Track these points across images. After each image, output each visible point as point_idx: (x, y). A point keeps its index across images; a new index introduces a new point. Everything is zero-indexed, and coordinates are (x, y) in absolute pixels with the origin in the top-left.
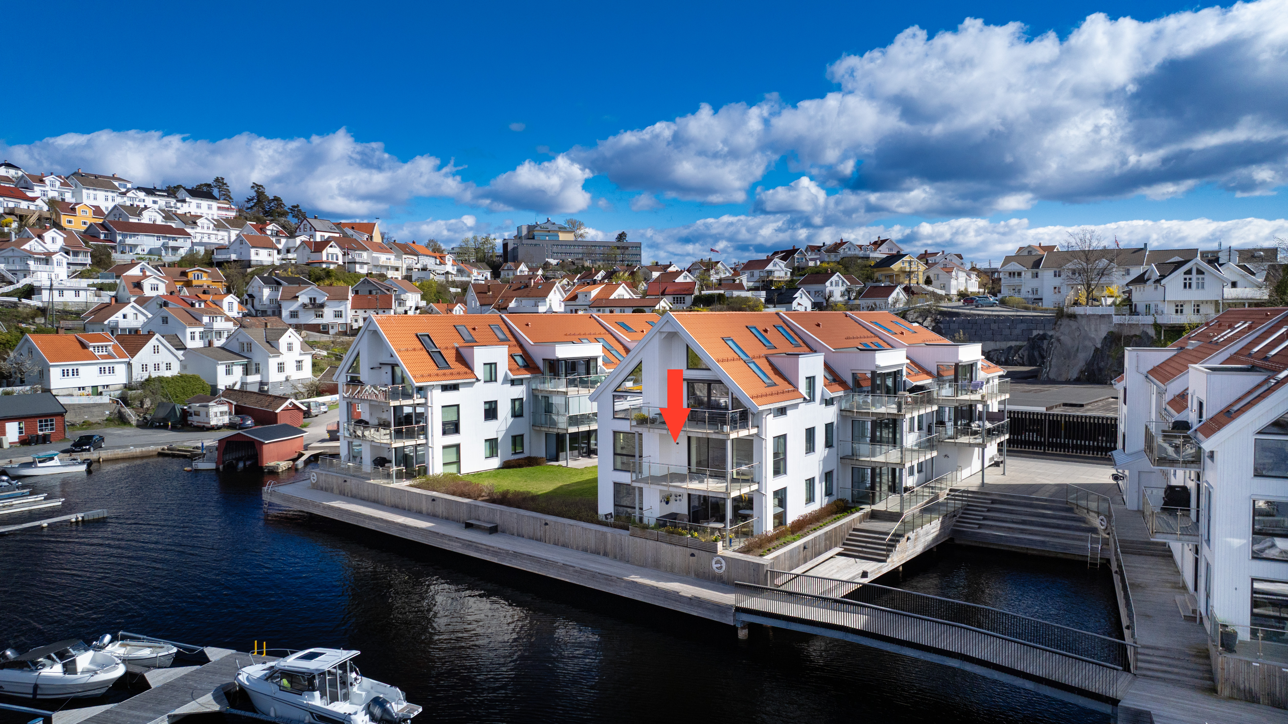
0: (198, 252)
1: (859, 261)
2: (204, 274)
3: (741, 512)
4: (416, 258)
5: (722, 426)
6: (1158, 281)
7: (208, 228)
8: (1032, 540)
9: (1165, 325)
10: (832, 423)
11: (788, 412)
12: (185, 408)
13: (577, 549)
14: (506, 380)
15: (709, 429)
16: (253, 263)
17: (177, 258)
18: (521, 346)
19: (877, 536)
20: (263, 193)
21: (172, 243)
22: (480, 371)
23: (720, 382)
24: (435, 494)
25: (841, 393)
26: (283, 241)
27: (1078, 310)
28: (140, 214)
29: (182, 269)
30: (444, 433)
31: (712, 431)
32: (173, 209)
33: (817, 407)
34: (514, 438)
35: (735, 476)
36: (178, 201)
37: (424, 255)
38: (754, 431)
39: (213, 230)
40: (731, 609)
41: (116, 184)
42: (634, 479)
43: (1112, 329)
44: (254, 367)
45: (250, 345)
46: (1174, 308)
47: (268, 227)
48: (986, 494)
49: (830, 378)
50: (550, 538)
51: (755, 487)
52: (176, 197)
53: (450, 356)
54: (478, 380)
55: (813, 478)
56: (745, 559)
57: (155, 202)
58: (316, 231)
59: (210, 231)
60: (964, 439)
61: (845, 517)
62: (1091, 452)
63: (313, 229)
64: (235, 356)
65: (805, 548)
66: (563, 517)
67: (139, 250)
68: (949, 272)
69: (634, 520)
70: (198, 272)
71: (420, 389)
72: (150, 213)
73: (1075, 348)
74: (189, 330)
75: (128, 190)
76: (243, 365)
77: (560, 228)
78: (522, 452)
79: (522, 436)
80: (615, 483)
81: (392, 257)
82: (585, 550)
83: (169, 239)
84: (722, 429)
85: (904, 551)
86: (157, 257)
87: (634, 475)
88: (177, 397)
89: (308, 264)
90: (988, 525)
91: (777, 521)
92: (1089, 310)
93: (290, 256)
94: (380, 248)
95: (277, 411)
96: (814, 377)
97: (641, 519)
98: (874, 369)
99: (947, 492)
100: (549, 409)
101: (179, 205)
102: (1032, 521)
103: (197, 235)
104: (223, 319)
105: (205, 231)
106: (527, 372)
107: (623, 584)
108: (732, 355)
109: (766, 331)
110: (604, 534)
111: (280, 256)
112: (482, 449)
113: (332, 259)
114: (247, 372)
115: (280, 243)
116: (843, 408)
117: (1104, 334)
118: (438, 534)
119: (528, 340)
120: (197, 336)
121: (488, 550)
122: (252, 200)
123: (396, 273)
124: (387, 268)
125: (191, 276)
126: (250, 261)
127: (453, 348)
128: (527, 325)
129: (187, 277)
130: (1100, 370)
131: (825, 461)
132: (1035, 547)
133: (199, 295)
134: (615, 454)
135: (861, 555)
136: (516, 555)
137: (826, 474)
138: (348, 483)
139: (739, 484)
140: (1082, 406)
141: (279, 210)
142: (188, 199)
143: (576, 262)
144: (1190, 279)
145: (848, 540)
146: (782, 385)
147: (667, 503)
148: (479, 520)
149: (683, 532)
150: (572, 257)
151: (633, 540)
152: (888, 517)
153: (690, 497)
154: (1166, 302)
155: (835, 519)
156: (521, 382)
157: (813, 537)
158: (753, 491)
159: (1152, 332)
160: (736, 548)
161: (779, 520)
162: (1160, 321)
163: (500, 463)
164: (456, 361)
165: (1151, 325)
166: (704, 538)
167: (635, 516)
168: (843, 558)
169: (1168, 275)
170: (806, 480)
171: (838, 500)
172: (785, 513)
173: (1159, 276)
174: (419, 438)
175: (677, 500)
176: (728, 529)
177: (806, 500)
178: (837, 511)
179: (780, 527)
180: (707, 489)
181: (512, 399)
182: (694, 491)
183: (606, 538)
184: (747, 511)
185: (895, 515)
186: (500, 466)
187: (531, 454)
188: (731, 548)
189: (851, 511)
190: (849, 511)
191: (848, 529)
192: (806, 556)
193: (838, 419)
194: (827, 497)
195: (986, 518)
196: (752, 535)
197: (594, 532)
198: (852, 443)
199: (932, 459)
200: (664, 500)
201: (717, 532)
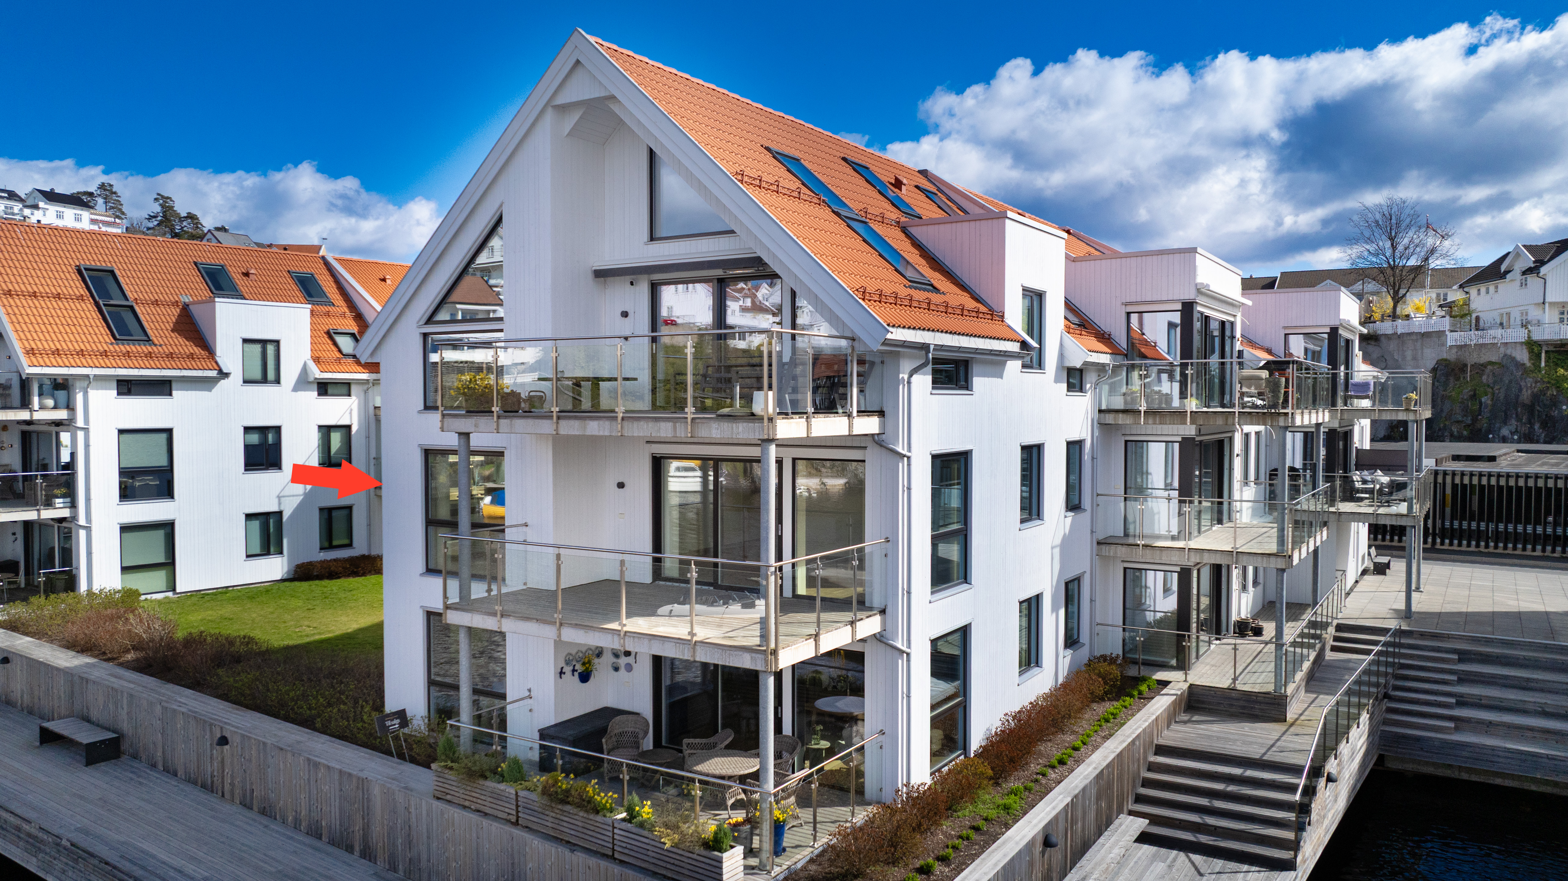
3: (824, 704)
5: (747, 391)
6: (1531, 271)
9: (1547, 343)
10: (1080, 443)
11: (978, 382)
13: (296, 825)
14: (303, 382)
18: (358, 316)
19: (1237, 771)
20: (171, 208)
22: (229, 353)
25: (1103, 359)
27: (1384, 328)
30: (126, 494)
31: (710, 415)
32: (17, 217)
33: (1047, 385)
34: (327, 514)
35: (802, 590)
36: (26, 207)
38: (869, 425)
43: (1445, 356)
46: (1558, 316)
48: (1434, 637)
49: (1074, 320)
50: (232, 785)
51: (869, 626)
52: (22, 201)
53: (160, 320)
54: (225, 375)
55: (1038, 598)
65: (1047, 843)
78: (350, 545)
79: (348, 509)
80: (427, 614)
82: (315, 832)
85: (1320, 822)
90: (1480, 722)
91: (939, 733)
96: (1041, 294)
98: (1190, 295)
99: (1331, 630)
106: (358, 368)
112: (237, 535)
116: (1104, 407)
117: (1431, 364)
119: (374, 304)
121: (18, 829)
122: (155, 217)
127: (175, 304)
131: (1066, 546)
134: (430, 523)
135: (1204, 839)
137: (1067, 584)
139: (812, 617)
140: (1492, 459)
141: (194, 232)
145: (1147, 783)
147: (585, 677)
148: (82, 720)
149: (603, 797)
151: (442, 814)
152: (1244, 707)
153: (657, 661)
154: (1547, 305)
155: (1107, 721)
156: (344, 390)
157: (1069, 799)
158: (863, 640)
159: (1522, 356)
160: (799, 866)
161: (944, 731)
162: (1537, 336)
163: (286, 569)
164: (172, 331)
165: (1522, 343)
166: (675, 828)
167: (458, 728)
168: (1154, 858)
169: (1549, 261)
170: (1021, 603)
171: (1092, 663)
172: (964, 707)
173: (1534, 262)
174: (49, 504)
175: (616, 669)
176: (770, 785)
177: (1020, 666)
178: (1106, 693)
179: (955, 759)
180: (692, 634)
181: (320, 427)
182: (646, 641)
183: (369, 800)
184: (843, 704)
185: (1260, 703)
186: (285, 576)
187: (370, 549)
188: (777, 870)
189: (1140, 693)
190: (1136, 693)
191: (1145, 752)
192: (1050, 869)
193: (1096, 433)
194: (1069, 652)
195: (1462, 702)
196: (860, 791)
197: (336, 776)
198: (1125, 499)
199: (1316, 551)
200: (574, 671)
201: (736, 793)
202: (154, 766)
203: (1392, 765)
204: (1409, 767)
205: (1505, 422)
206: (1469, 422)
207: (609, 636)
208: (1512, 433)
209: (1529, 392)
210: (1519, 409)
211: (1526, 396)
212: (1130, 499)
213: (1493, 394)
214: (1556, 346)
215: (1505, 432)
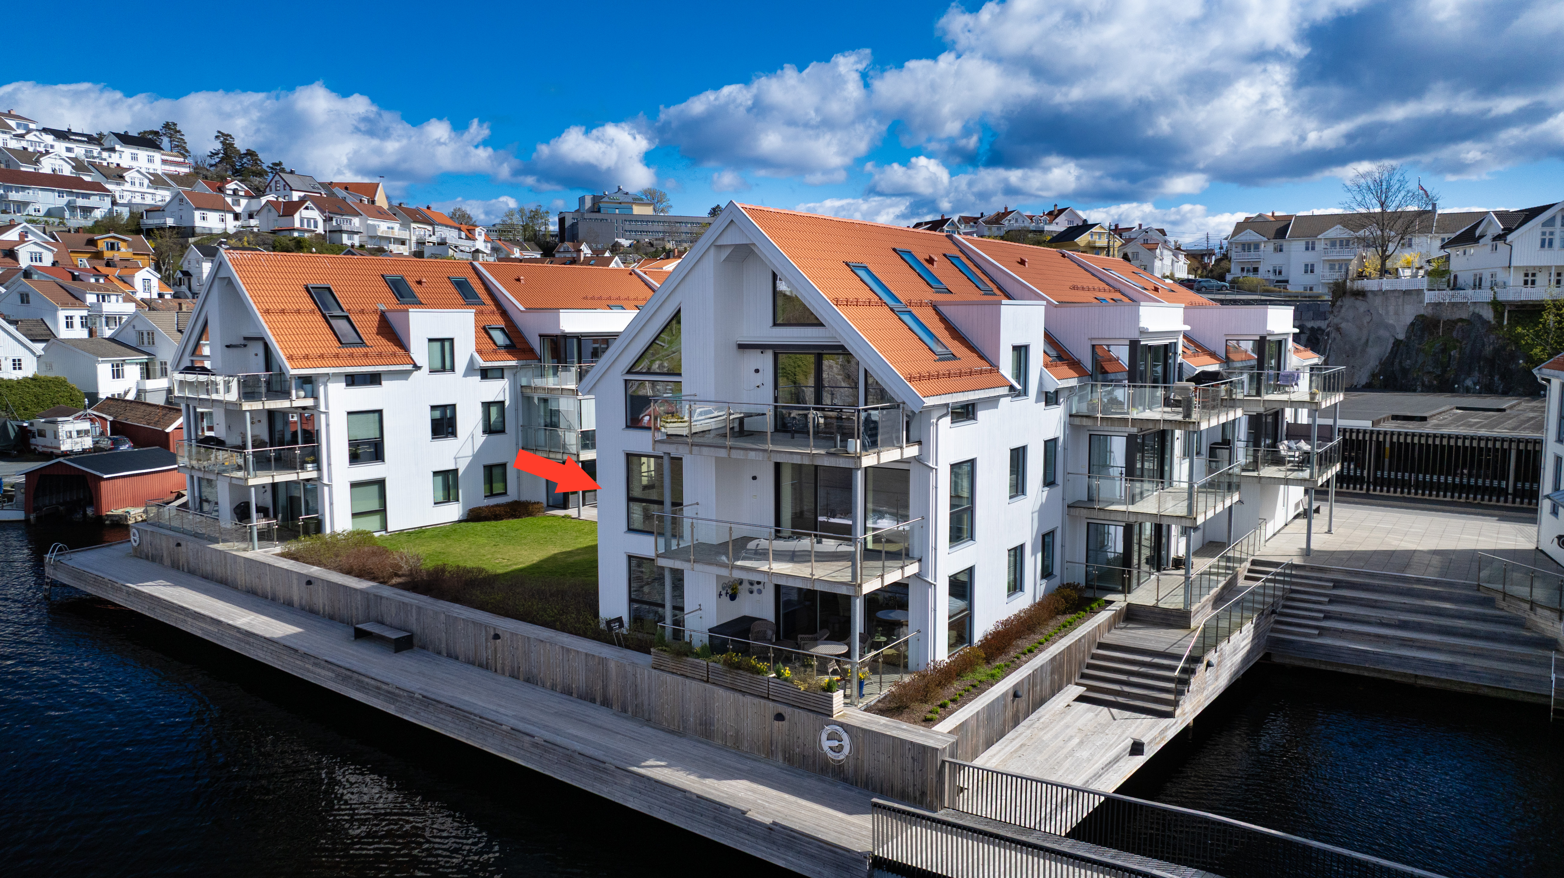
0: (119, 214)
1: (1030, 236)
2: (121, 244)
3: (881, 614)
4: (430, 228)
5: (844, 441)
6: (1500, 238)
7: (141, 184)
8: (1428, 661)
9: (1510, 303)
10: (1055, 440)
11: (981, 414)
12: (25, 425)
13: (553, 688)
14: (471, 369)
15: (816, 447)
16: (198, 230)
17: (89, 223)
18: (504, 313)
19: (1148, 659)
20: (232, 145)
21: (81, 202)
22: (420, 351)
23: (840, 350)
24: (314, 571)
25: (1073, 382)
26: (244, 202)
27: (1371, 285)
28: (37, 162)
29: (89, 236)
30: (355, 458)
31: (822, 452)
32: (97, 161)
33: (1031, 404)
34: (489, 469)
35: (870, 546)
36: (104, 150)
37: (442, 225)
38: (912, 451)
39: (148, 187)
40: (863, 863)
41: (12, 123)
42: (661, 550)
43: (1422, 312)
44: (158, 367)
45: (151, 334)
46: (1522, 278)
47: (228, 186)
48: (1321, 570)
49: (1053, 353)
50: (503, 664)
51: (912, 569)
52: (100, 144)
53: (368, 326)
54: (417, 368)
55: (1022, 547)
56: (894, 733)
57: (69, 150)
58: (291, 190)
59: (145, 190)
60: (1269, 471)
61: (1082, 620)
62: (1449, 494)
63: (287, 187)
64: (129, 351)
65: (1016, 695)
66: (533, 621)
67: (30, 210)
68: (1152, 249)
69: (662, 637)
70: (113, 241)
71: (306, 381)
72: (53, 161)
73: (1363, 340)
74: (62, 314)
75: (29, 131)
76: (141, 364)
77: (634, 199)
78: (505, 493)
79: (503, 466)
80: (630, 557)
81: (397, 226)
82: (567, 692)
83: (78, 195)
84: (845, 446)
85: (1201, 690)
86: (57, 221)
87: (661, 541)
88: (26, 409)
89: (274, 232)
90: (1336, 630)
91: (954, 633)
92: (1387, 284)
93: (253, 222)
94: (381, 214)
95: (168, 430)
96: (1026, 347)
97: (678, 634)
98: (1135, 335)
99: (1247, 565)
100: (553, 421)
101: (105, 154)
102: (1419, 623)
103: (125, 193)
104: (120, 299)
105: (137, 188)
106: (510, 357)
107: (628, 782)
108: (864, 294)
109: (931, 261)
110: (603, 661)
111: (238, 223)
112: (428, 488)
113: (309, 225)
114: (147, 373)
115: (239, 205)
116: (1074, 412)
117: (1409, 319)
118: (296, 651)
119: (515, 303)
120: (77, 322)
121: (378, 688)
122: (217, 154)
123: (402, 247)
124: (388, 239)
125: (102, 245)
126: (193, 228)
127: (375, 312)
128: (518, 280)
129: (96, 246)
130: (1405, 372)
131: (1043, 511)
132: (1433, 675)
133: (99, 268)
134: (630, 499)
135: (1121, 700)
136: (428, 702)
137: (1044, 536)
138: (183, 549)
139: (879, 564)
140: (1424, 419)
141: (254, 168)
142: (118, 147)
143: (655, 242)
144: (1552, 233)
145: (1090, 666)
146: (968, 359)
147: (733, 597)
148: (382, 623)
149: (761, 665)
150: (651, 237)
151: (659, 677)
152: (1163, 619)
153: (778, 588)
154: (1512, 269)
155: (1065, 626)
156: (499, 374)
157: (1031, 671)
158: (909, 577)
159: (1488, 314)
160: (872, 703)
161: (958, 631)
162: (1501, 297)
163: (461, 513)
164: (377, 334)
165: (1488, 303)
166: (804, 681)
167: (664, 627)
168: (1088, 710)
169: (1517, 228)
170: (1009, 551)
171: (1063, 587)
172: (970, 617)
173: (1503, 230)
174: (303, 468)
175: (751, 592)
176: (857, 659)
177: (1009, 590)
178: (1067, 609)
179: (963, 649)
180: (812, 574)
181: (483, 403)
182: (785, 579)
183: (607, 671)
184: (895, 615)
185: (1173, 616)
186: (461, 518)
187: (519, 496)
188: (861, 705)
189: (1091, 609)
190: (1088, 609)
191: (1089, 647)
192: (1017, 711)
193: (1067, 432)
194: (1045, 581)
195: (1328, 616)
196: (906, 666)
197: (583, 657)
198: (1089, 477)
199: (1230, 508)
200: (727, 593)
201: (832, 666)
202: (439, 653)
203: (1277, 660)
204: (1287, 661)
205: (1469, 374)
206: (1439, 373)
207: (762, 575)
208: (1475, 384)
209: (1491, 347)
210: (1482, 363)
211: (1488, 350)
212: (1093, 477)
213: (1461, 348)
214: (1517, 306)
215: (1469, 383)
